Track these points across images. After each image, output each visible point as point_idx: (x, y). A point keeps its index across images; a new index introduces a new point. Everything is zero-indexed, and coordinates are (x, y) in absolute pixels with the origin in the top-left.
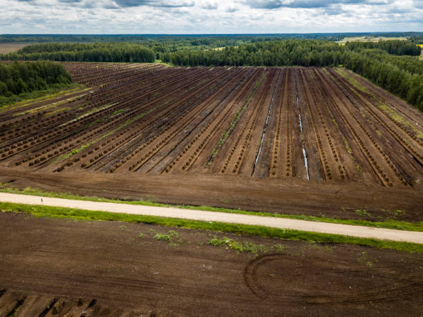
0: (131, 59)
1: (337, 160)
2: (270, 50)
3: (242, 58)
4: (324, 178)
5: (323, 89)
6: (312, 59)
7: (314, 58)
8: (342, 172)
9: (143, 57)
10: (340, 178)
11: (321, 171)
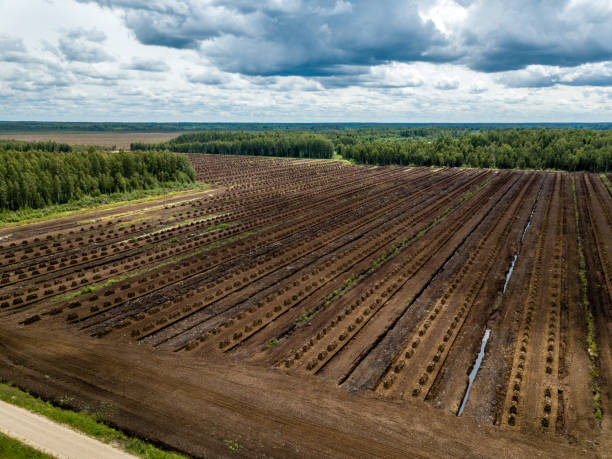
0: (301, 153)
1: (549, 371)
2: (510, 143)
3: (461, 154)
4: (497, 417)
5: (586, 210)
6: (581, 160)
7: (585, 158)
8: (547, 409)
9: (318, 150)
10: (538, 424)
11: (499, 395)
